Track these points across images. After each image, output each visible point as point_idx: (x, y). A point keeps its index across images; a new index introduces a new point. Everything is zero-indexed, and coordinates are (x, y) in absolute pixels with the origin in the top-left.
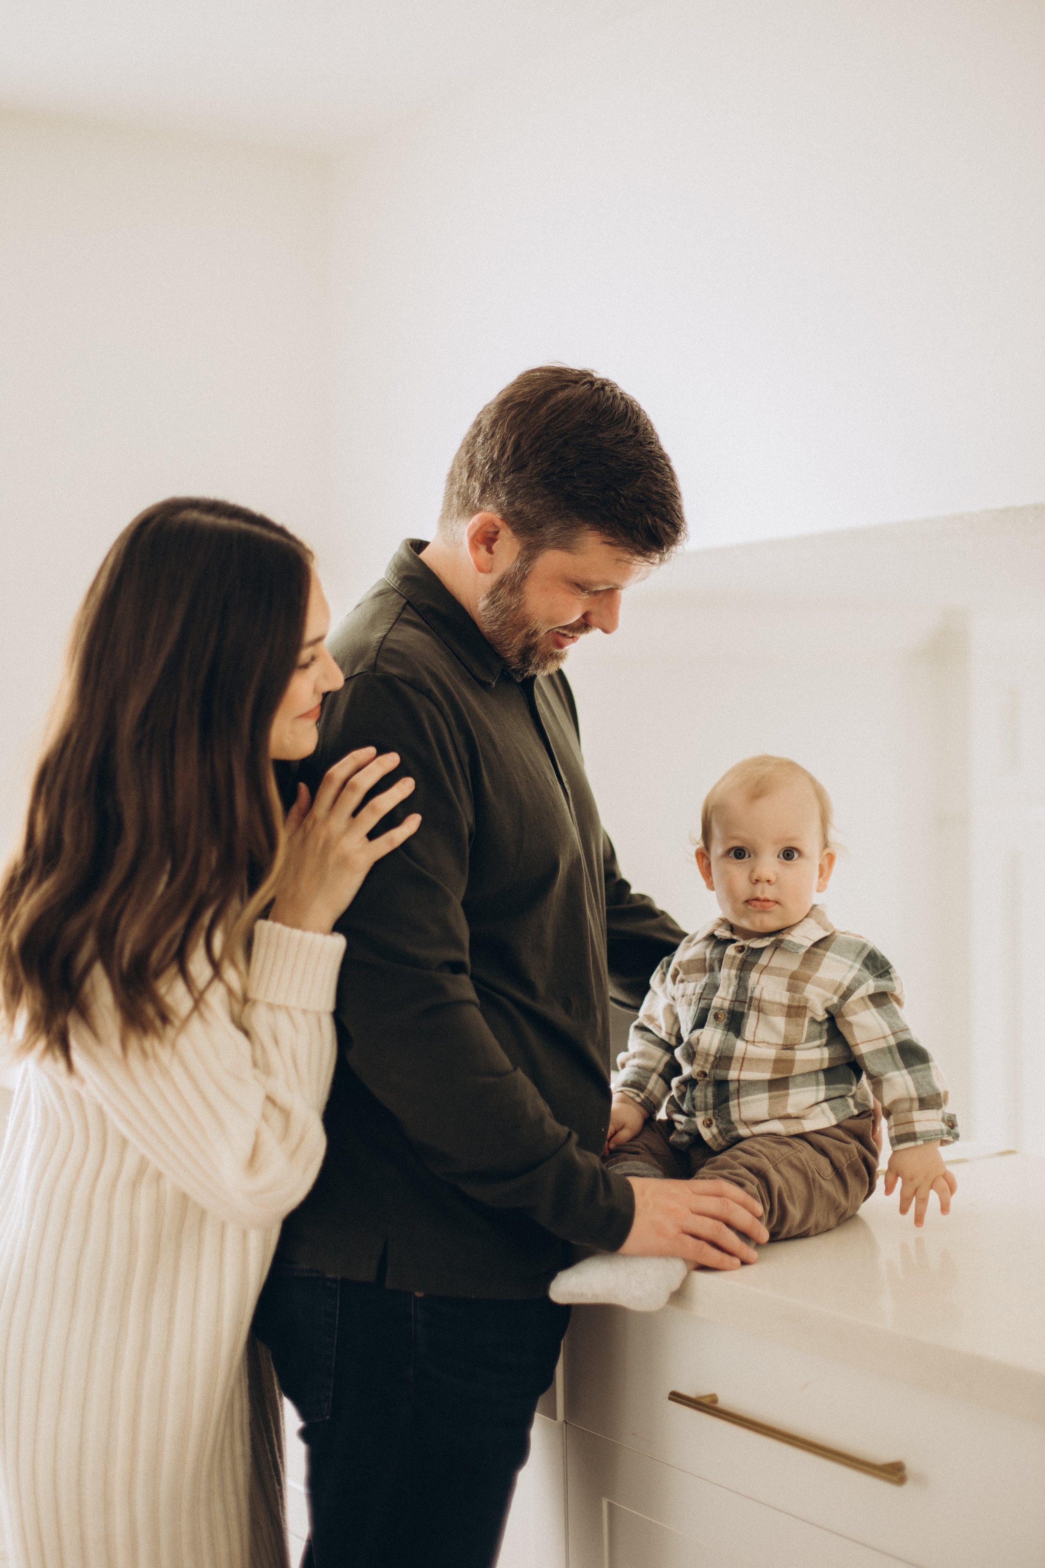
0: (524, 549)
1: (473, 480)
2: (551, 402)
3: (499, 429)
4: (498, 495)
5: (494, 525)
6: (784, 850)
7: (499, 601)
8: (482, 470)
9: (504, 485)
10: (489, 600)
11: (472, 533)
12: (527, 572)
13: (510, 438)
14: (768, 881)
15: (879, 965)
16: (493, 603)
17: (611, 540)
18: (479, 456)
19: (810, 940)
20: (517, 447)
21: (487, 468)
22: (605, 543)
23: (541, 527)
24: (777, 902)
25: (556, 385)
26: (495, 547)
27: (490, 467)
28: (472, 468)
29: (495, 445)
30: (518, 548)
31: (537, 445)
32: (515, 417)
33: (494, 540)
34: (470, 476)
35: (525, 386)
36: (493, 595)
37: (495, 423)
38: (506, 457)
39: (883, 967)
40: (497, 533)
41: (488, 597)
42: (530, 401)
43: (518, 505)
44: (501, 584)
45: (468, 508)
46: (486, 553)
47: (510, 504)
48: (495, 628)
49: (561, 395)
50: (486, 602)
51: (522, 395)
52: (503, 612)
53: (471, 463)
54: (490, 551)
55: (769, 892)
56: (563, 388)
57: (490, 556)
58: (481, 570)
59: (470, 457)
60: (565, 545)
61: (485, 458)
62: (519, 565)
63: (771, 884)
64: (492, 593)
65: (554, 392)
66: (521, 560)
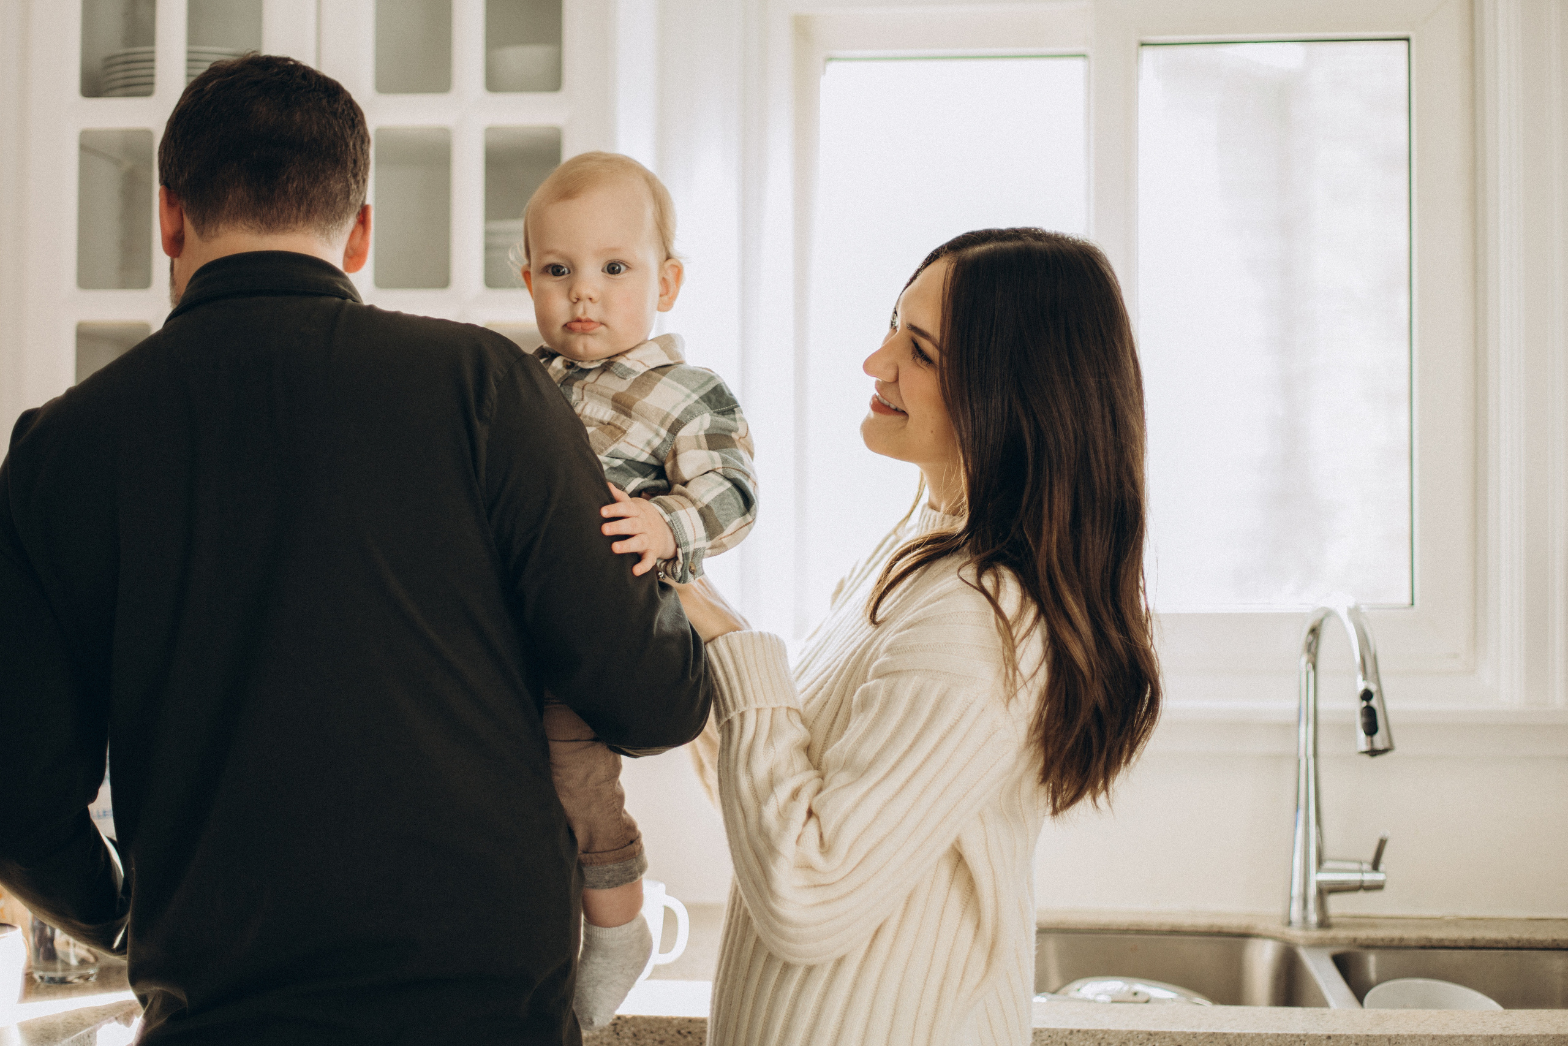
6: (609, 263)
14: (590, 299)
15: (724, 401)
19: (645, 366)
24: (602, 324)
39: (728, 405)
55: (593, 312)
63: (595, 302)
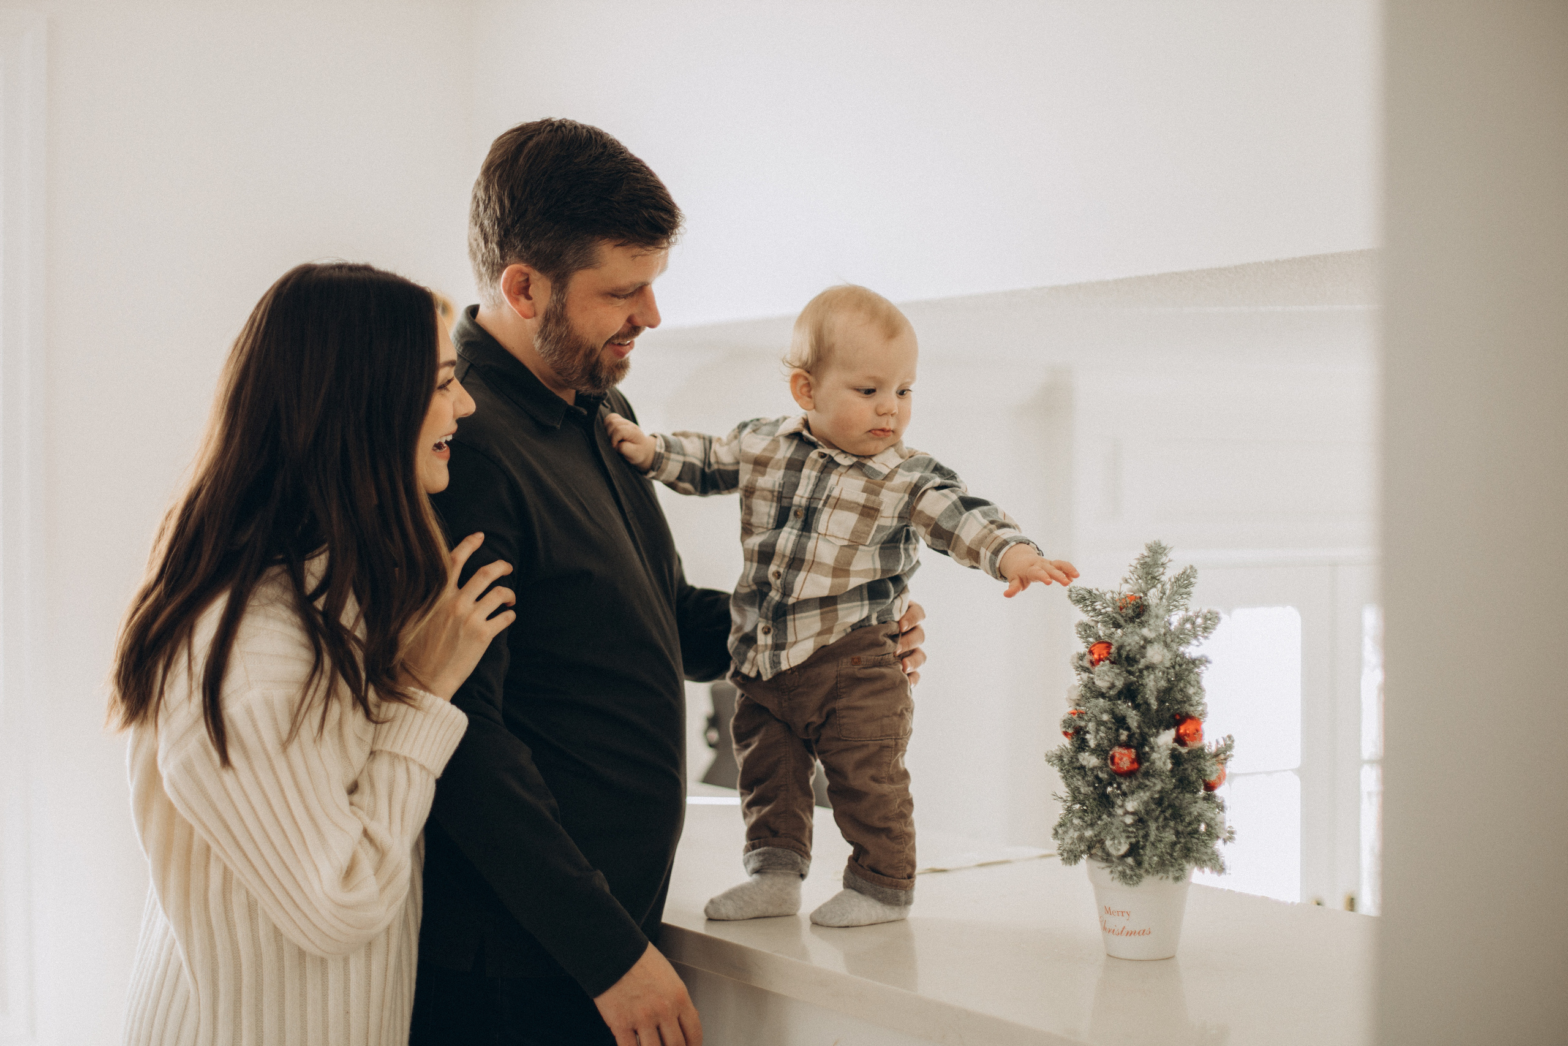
0: (555, 282)
1: (490, 243)
2: (526, 151)
3: (492, 192)
4: (514, 246)
5: (523, 273)
7: (550, 335)
8: (493, 231)
9: (515, 234)
10: (541, 338)
11: (507, 288)
12: (564, 300)
13: (504, 194)
16: (546, 339)
17: (621, 241)
18: (486, 222)
20: (512, 199)
21: (496, 228)
22: (616, 246)
23: (561, 255)
25: (523, 138)
26: (531, 292)
27: (498, 227)
28: (485, 234)
29: (494, 207)
30: (549, 284)
31: (528, 189)
32: (500, 177)
33: (527, 288)
34: (486, 242)
35: (499, 150)
36: (543, 334)
37: (487, 189)
38: (507, 211)
40: (527, 280)
41: (539, 336)
42: (508, 158)
43: (535, 247)
44: (547, 319)
45: (495, 269)
46: (526, 301)
47: (527, 247)
48: (555, 358)
49: (531, 144)
50: (539, 341)
51: (499, 157)
52: (557, 343)
53: (482, 231)
54: (529, 298)
56: (530, 138)
57: (530, 302)
58: (527, 317)
59: (480, 227)
60: (587, 263)
61: (492, 221)
62: (555, 298)
64: (541, 331)
65: (525, 143)
66: (556, 293)
